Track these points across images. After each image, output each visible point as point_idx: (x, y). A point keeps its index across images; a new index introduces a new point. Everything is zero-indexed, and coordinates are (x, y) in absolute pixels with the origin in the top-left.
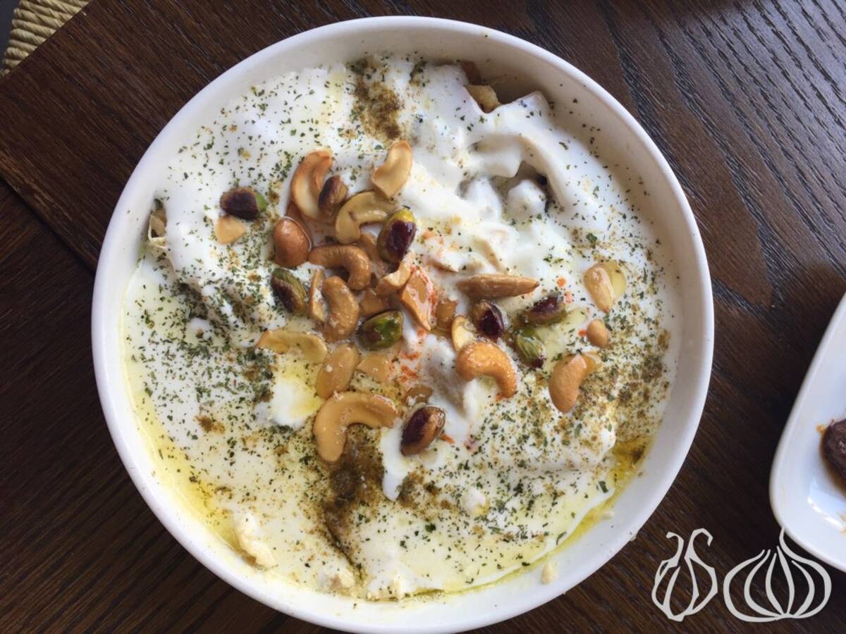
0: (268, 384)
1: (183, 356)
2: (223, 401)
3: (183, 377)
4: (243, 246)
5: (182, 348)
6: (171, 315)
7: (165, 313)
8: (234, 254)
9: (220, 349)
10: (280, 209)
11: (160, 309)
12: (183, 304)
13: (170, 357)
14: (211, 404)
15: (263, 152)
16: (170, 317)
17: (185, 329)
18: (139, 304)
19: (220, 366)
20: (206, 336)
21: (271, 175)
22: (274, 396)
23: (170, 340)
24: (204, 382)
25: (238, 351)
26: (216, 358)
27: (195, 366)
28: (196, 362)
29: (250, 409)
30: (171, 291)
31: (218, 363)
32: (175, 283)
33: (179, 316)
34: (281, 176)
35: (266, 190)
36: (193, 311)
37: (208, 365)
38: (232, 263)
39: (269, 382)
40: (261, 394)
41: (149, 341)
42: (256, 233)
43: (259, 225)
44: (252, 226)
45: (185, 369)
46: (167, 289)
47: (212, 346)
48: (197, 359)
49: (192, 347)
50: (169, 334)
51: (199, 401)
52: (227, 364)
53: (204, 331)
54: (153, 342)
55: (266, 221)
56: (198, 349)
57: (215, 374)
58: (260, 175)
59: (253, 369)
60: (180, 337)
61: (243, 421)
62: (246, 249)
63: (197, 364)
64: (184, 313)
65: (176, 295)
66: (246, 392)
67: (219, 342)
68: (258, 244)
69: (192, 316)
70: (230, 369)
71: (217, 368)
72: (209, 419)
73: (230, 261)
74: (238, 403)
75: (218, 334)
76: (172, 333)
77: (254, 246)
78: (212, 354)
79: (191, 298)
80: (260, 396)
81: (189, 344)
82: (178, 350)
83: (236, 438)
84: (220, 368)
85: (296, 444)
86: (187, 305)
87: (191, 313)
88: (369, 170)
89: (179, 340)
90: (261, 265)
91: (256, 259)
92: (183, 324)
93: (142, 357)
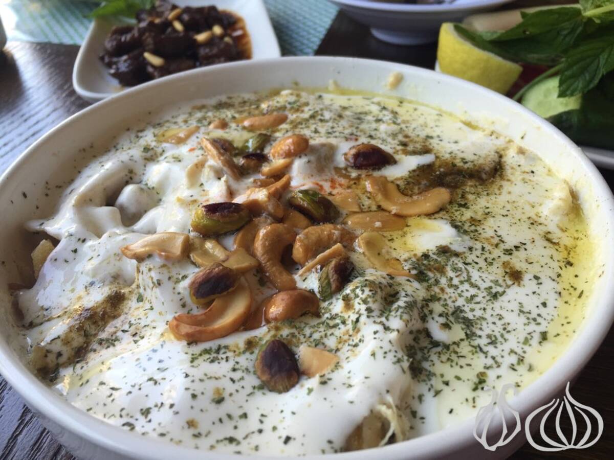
0: (434, 254)
1: (481, 329)
2: (484, 276)
3: (498, 317)
4: (325, 341)
5: (474, 334)
6: (454, 364)
7: (456, 371)
8: (340, 343)
9: (442, 302)
10: (263, 333)
11: (458, 378)
12: (432, 361)
13: (493, 339)
14: (496, 282)
15: (203, 377)
16: (457, 364)
17: (454, 343)
18: (474, 402)
19: (457, 295)
20: (442, 320)
21: (227, 361)
22: (438, 244)
23: (478, 349)
24: (484, 297)
25: (428, 288)
26: (454, 302)
27: (478, 313)
28: (474, 316)
29: (466, 255)
30: (430, 380)
31: (455, 297)
32: (419, 381)
33: (447, 356)
34: (222, 351)
35: (247, 355)
36: (430, 346)
37: (466, 305)
38: (350, 336)
39: (430, 254)
40: (447, 255)
41: (499, 366)
42: (302, 337)
43: (292, 340)
44: (298, 346)
45: (490, 320)
46: (432, 386)
47: (446, 311)
48: (470, 315)
49: (464, 326)
50: (473, 354)
51: (504, 292)
52: (450, 291)
53: (438, 325)
54: (496, 362)
55: (281, 336)
56: (460, 320)
57: (468, 295)
58: (234, 370)
59: (432, 269)
60: (466, 343)
61: (482, 254)
62: (326, 335)
63: (474, 313)
64: (439, 353)
65: (430, 372)
66: (457, 264)
67: (437, 307)
68: (312, 330)
69: (436, 344)
70: (451, 286)
71: (460, 296)
72: (510, 277)
73: (349, 339)
74: (472, 265)
75: (429, 311)
76: (469, 352)
77: (317, 331)
78: (453, 307)
79: (419, 356)
80: (450, 254)
81: (465, 331)
82: (480, 337)
83: (501, 252)
84: (458, 293)
85: (459, 217)
86: (429, 356)
87: (434, 347)
88: (169, 268)
89: (470, 342)
90: (331, 314)
91: (329, 321)
92: (451, 348)
93: (521, 363)
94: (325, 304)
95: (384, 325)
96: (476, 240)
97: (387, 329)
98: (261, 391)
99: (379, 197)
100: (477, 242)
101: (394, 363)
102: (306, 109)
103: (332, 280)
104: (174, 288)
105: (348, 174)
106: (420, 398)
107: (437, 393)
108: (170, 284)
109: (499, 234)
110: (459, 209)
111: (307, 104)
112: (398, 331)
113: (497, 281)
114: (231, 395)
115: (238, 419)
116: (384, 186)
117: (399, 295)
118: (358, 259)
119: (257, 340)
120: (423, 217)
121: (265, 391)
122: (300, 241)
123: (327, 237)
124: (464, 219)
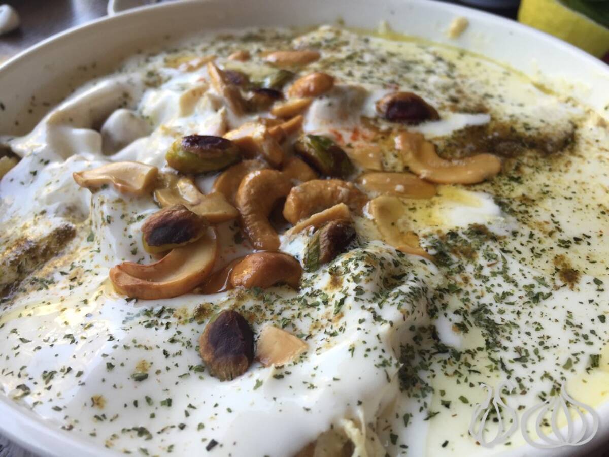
0: (464, 233)
1: (508, 338)
2: (526, 270)
3: (536, 326)
4: (297, 322)
5: (497, 344)
6: (462, 380)
7: (464, 390)
8: (315, 327)
9: (462, 296)
10: (222, 301)
11: (464, 400)
12: (433, 371)
13: (524, 354)
14: (541, 281)
15: (131, 344)
16: (466, 381)
17: (468, 352)
19: (484, 290)
20: (458, 319)
21: (167, 328)
22: (472, 222)
23: (499, 365)
24: (520, 297)
25: (448, 275)
26: (478, 297)
27: (509, 317)
28: (503, 320)
29: (507, 240)
30: (424, 396)
31: (482, 292)
32: (409, 395)
33: (455, 367)
34: (165, 315)
35: (195, 325)
36: (434, 351)
37: (495, 304)
38: (330, 321)
39: (460, 232)
40: (482, 236)
41: (524, 393)
42: (268, 313)
43: (255, 315)
44: (259, 324)
45: (524, 328)
46: (425, 404)
47: (465, 308)
48: (497, 319)
49: (485, 332)
50: (491, 370)
51: (550, 294)
52: (476, 282)
53: (451, 324)
54: (521, 387)
55: (243, 307)
56: (482, 323)
57: (500, 291)
58: (172, 341)
59: (458, 252)
60: (484, 354)
61: (529, 241)
62: (300, 314)
63: (504, 316)
64: (445, 362)
65: (427, 385)
66: (492, 250)
67: (455, 302)
68: (284, 306)
69: (443, 349)
70: (478, 276)
71: (489, 290)
72: (561, 276)
73: (327, 325)
74: (513, 253)
75: (443, 304)
76: (487, 367)
77: (290, 308)
78: (476, 304)
79: (416, 361)
80: (485, 236)
81: (486, 338)
82: (505, 348)
83: (555, 242)
84: (486, 288)
85: (507, 192)
86: (431, 364)
87: (439, 352)
88: (125, 204)
89: (490, 354)
90: (312, 289)
91: (307, 298)
92: (463, 358)
93: (556, 393)
94: (307, 276)
95: (374, 313)
96: (525, 223)
97: (377, 318)
98: (199, 374)
99: (410, 156)
100: (525, 227)
101: (377, 366)
102: (344, 48)
103: (322, 247)
104: (126, 230)
105: (377, 126)
106: (407, 419)
107: (431, 416)
108: (123, 224)
109: (556, 220)
110: (508, 183)
111: (346, 43)
112: (391, 324)
113: (543, 279)
114: (158, 372)
115: (159, 405)
116: (418, 145)
117: (405, 278)
118: (365, 227)
119: (212, 307)
120: (460, 186)
121: (205, 375)
122: (295, 194)
123: (330, 195)
124: (513, 195)
